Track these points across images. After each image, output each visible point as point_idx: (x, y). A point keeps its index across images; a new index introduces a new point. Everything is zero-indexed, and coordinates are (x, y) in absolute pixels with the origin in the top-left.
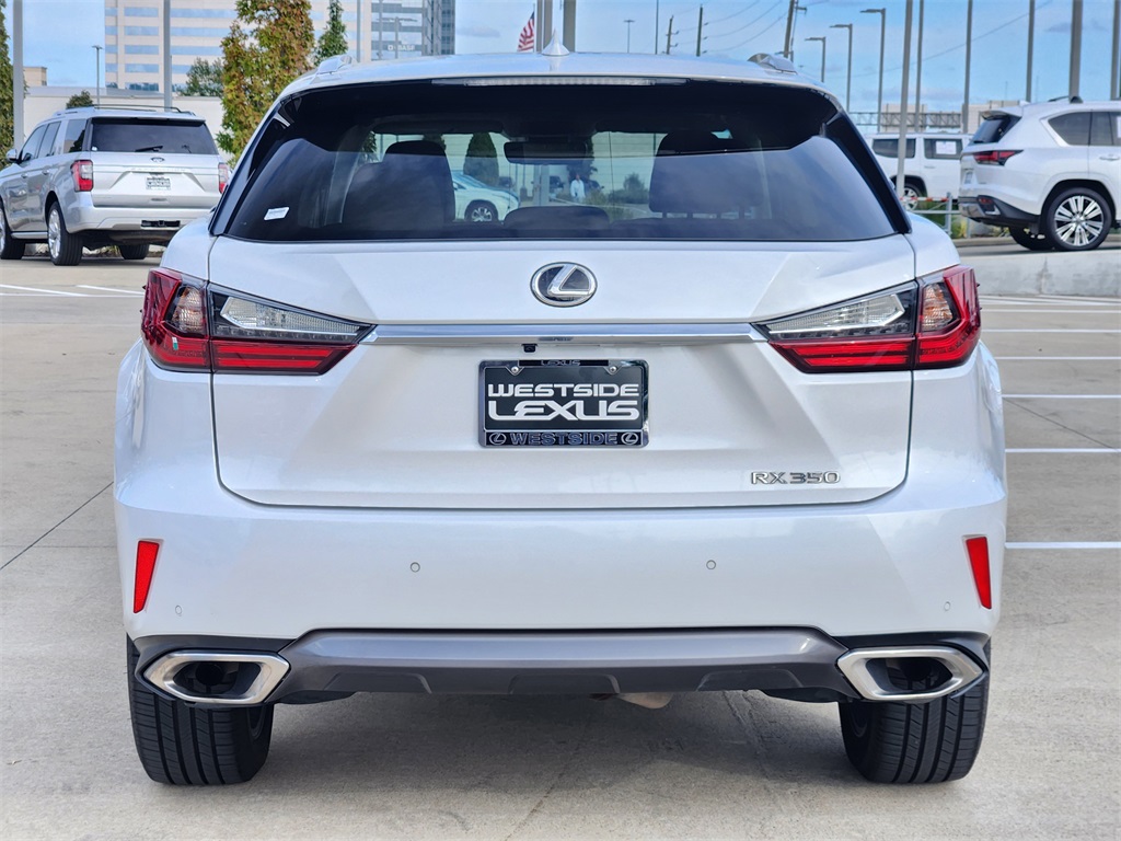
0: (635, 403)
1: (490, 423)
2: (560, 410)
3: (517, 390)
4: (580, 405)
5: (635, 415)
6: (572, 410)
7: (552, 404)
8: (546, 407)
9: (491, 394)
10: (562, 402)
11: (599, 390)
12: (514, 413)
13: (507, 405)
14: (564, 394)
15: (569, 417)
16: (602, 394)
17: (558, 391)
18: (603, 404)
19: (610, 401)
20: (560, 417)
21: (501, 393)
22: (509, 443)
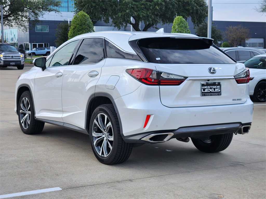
0: (219, 89)
1: (202, 93)
2: (211, 90)
3: (205, 87)
4: (213, 89)
5: (219, 91)
6: (212, 90)
7: (210, 89)
8: (209, 90)
9: (202, 88)
10: (211, 89)
11: (215, 87)
12: (205, 91)
13: (204, 90)
14: (211, 88)
15: (212, 91)
16: (216, 88)
17: (210, 87)
18: (216, 89)
19: (217, 88)
20: (211, 91)
21: (203, 88)
22: (205, 96)
